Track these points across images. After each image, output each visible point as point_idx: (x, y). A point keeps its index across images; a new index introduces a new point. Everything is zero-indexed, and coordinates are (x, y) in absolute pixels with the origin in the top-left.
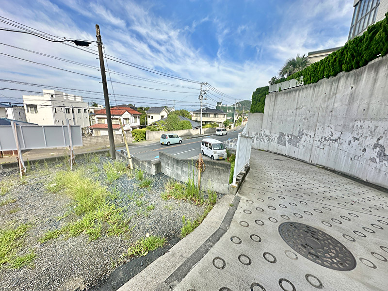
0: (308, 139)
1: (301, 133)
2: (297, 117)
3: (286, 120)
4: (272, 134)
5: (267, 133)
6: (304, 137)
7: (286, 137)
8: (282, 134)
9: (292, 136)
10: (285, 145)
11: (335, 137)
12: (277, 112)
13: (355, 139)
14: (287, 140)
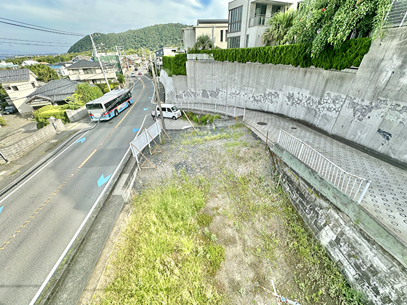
0: (223, 93)
1: (218, 90)
2: (213, 80)
3: (206, 82)
4: (197, 91)
5: (193, 90)
6: (220, 93)
7: (208, 92)
8: (204, 91)
9: (212, 91)
10: (208, 97)
11: (237, 93)
12: (197, 75)
13: (246, 94)
14: (209, 94)
